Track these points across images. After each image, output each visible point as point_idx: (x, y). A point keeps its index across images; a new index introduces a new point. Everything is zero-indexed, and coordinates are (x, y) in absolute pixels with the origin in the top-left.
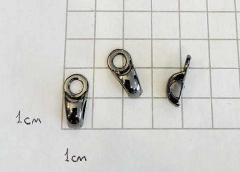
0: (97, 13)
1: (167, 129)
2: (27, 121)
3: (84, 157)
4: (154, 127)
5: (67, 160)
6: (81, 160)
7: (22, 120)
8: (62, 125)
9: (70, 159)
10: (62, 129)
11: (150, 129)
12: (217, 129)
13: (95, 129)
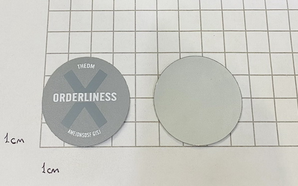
0: (70, 54)
1: (122, 147)
2: (13, 141)
3: (57, 169)
4: (113, 146)
5: (44, 172)
6: (54, 172)
7: (9, 140)
8: (40, 144)
9: (46, 171)
10: (40, 147)
11: (110, 147)
12: (163, 146)
13: (66, 147)
